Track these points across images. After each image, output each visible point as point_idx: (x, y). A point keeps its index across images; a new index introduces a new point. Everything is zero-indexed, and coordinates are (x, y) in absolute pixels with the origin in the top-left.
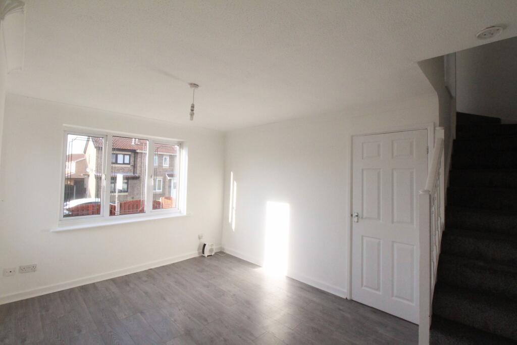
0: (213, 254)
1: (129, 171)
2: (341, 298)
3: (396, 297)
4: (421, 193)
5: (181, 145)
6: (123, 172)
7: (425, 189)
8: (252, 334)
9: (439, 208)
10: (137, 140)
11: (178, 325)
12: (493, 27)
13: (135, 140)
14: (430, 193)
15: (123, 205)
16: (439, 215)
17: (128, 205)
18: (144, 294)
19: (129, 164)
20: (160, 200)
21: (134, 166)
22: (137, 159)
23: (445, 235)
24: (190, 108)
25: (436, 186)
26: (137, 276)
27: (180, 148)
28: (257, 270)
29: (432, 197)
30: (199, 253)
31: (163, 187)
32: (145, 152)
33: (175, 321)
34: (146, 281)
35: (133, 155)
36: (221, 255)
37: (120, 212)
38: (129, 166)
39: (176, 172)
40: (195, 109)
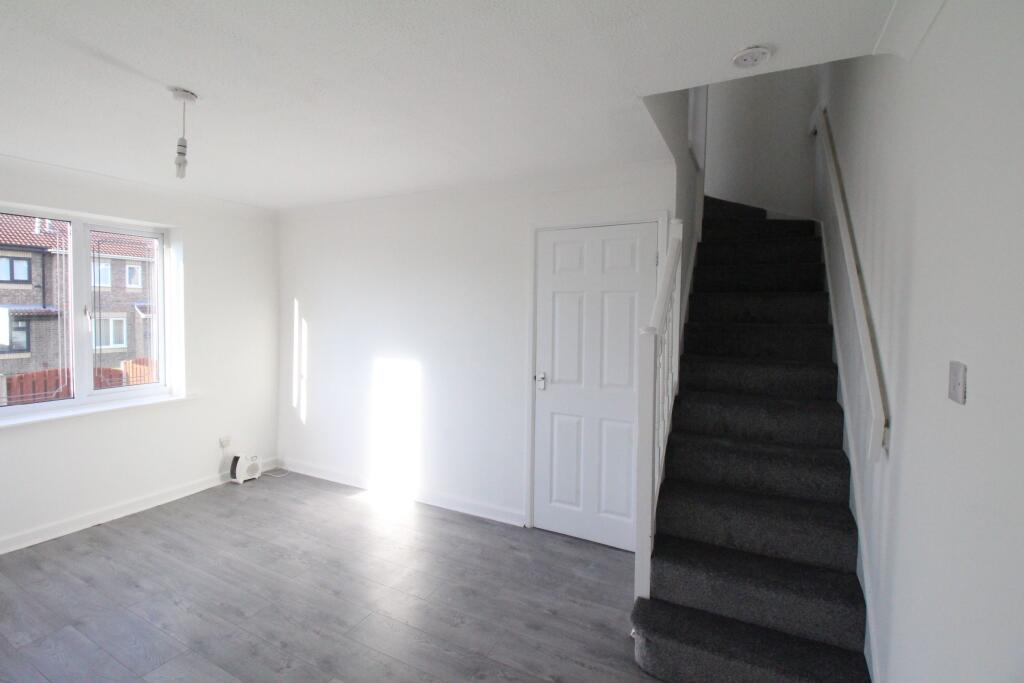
0: (256, 477)
1: (29, 298)
2: (514, 528)
3: (606, 511)
4: (643, 332)
5: (164, 236)
6: (13, 302)
7: (651, 325)
8: (342, 623)
9: (670, 357)
10: (48, 221)
11: (172, 634)
12: (757, 47)
13: (43, 224)
14: (657, 333)
15: (15, 383)
16: (670, 369)
17: (30, 383)
18: (81, 582)
19: (29, 282)
20: (122, 367)
21: (45, 289)
22: (51, 269)
23: (678, 401)
24: (175, 150)
25: (665, 320)
26: (62, 545)
27: (163, 243)
28: (356, 498)
29: (659, 339)
30: (223, 477)
31: (128, 337)
32: (63, 252)
33: (165, 628)
34: (87, 553)
35: (38, 259)
36: (277, 476)
37: (9, 399)
38: (29, 287)
39: (155, 302)
40: (188, 150)
